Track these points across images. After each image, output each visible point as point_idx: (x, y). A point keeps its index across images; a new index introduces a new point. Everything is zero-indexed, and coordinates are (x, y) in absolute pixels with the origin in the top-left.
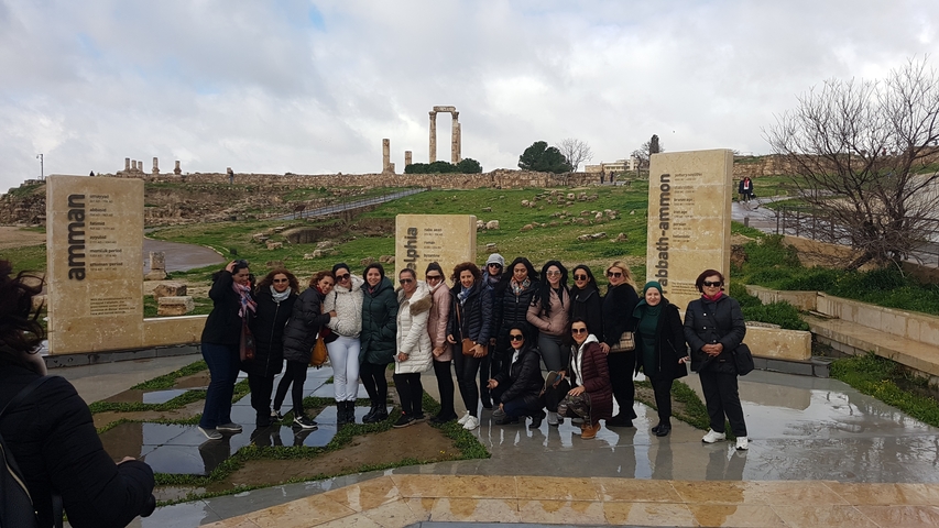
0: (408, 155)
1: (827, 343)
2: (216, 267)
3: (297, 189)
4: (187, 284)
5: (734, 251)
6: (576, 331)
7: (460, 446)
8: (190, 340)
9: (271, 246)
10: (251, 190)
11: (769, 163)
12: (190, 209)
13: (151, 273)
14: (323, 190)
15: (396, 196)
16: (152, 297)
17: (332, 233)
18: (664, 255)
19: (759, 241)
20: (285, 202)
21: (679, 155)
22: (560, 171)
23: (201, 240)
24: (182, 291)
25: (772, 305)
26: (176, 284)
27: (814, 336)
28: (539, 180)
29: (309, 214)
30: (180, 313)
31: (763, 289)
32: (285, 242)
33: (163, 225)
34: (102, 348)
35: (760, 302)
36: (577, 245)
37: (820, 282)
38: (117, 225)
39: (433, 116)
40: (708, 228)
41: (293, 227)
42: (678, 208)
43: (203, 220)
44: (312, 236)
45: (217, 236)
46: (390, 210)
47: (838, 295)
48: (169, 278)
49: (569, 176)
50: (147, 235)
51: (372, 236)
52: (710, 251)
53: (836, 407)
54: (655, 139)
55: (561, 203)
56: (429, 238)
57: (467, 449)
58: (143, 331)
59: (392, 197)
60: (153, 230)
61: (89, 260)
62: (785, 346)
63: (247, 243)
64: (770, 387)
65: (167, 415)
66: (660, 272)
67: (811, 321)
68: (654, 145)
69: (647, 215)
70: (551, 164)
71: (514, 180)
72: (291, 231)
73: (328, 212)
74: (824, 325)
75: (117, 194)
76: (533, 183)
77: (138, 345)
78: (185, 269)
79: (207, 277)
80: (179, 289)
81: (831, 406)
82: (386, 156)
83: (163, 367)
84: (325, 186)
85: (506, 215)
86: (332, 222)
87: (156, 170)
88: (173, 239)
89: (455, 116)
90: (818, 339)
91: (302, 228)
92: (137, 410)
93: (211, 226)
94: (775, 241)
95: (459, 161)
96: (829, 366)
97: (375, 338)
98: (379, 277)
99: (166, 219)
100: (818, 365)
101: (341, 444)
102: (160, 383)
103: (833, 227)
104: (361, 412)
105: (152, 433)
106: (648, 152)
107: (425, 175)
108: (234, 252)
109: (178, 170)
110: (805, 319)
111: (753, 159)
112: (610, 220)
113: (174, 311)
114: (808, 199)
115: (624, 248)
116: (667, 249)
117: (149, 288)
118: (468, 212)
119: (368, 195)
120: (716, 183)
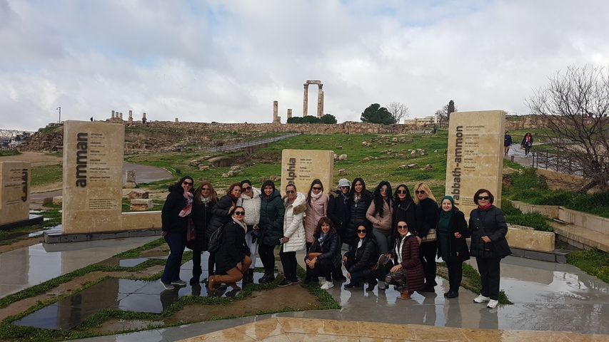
0: (290, 112)
1: (565, 240)
2: (167, 181)
3: (219, 132)
4: (149, 191)
5: (504, 178)
6: (401, 227)
7: (321, 300)
8: (150, 227)
9: (202, 168)
10: (190, 133)
11: (528, 120)
12: (151, 144)
13: (126, 184)
14: (235, 133)
15: (281, 138)
16: (126, 199)
17: (240, 161)
18: (457, 179)
19: (521, 172)
20: (211, 140)
21: (470, 114)
22: (388, 123)
23: (158, 164)
24: (146, 196)
25: (529, 214)
26: (142, 191)
27: (557, 235)
28: (374, 128)
29: (226, 148)
30: (144, 209)
31: (523, 203)
32: (210, 166)
33: (134, 153)
34: (95, 231)
35: (521, 212)
36: (399, 172)
37: (561, 200)
38: (107, 153)
39: (306, 86)
40: (487, 162)
41: (215, 156)
42: (468, 149)
43: (159, 151)
44: (227, 163)
45: (168, 161)
46: (277, 147)
47: (573, 209)
48: (137, 187)
49: (394, 126)
50: (125, 159)
51: (265, 163)
52: (489, 177)
53: (569, 283)
54: (452, 103)
55: (388, 144)
56: (303, 165)
57: (326, 305)
58: (122, 220)
59: (279, 138)
60: (127, 156)
61: (89, 175)
62: (537, 242)
63: (187, 166)
64: (526, 268)
65: (135, 274)
66: (455, 190)
67: (554, 225)
68: (451, 107)
69: (446, 152)
70: (382, 118)
71: (357, 129)
72: (214, 159)
73: (238, 147)
74: (563, 229)
75: (108, 133)
76: (370, 130)
77: (118, 229)
78: (147, 181)
79: (162, 187)
80: (144, 194)
81: (566, 283)
82: (276, 112)
83: (133, 244)
84: (237, 130)
85: (352, 151)
86: (240, 154)
87: (131, 118)
88: (140, 163)
89: (321, 87)
90: (559, 237)
91: (221, 157)
92: (116, 270)
93: (164, 155)
94: (532, 172)
95: (322, 116)
96: (566, 256)
97: (269, 228)
98: (272, 190)
99: (136, 150)
100: (559, 255)
101: (245, 296)
102: (131, 254)
103: (570, 164)
104: (257, 277)
105: (125, 286)
106: (446, 112)
107: (300, 125)
108: (178, 171)
109: (144, 119)
110: (551, 224)
111: (517, 118)
112: (421, 155)
113: (141, 208)
114: (556, 145)
115: (429, 174)
116: (460, 175)
117: (125, 193)
118: (327, 149)
119: (263, 137)
120: (494, 133)
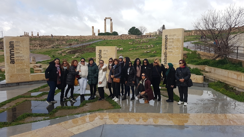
0: (99, 31)
1: (207, 78)
2: (49, 60)
3: (70, 40)
4: (41, 65)
5: (184, 55)
7: (113, 105)
8: (43, 79)
9: (63, 55)
10: (57, 40)
11: (193, 32)
12: (42, 45)
13: (32, 62)
14: (77, 40)
15: (96, 41)
16: (32, 68)
17: (79, 51)
18: (166, 56)
19: (190, 52)
20: (66, 43)
21: (170, 30)
22: (139, 35)
23: (45, 53)
24: (40, 67)
25: (194, 69)
26: (39, 65)
27: (204, 77)
28: (133, 37)
29: (73, 46)
30: (40, 72)
31: (191, 65)
32: (67, 54)
33: (35, 49)
34: (20, 82)
35: (190, 68)
36: (143, 54)
37: (206, 63)
38: (22, 49)
39: (105, 20)
40: (177, 49)
41: (69, 50)
42: (170, 44)
43: (45, 48)
44: (74, 52)
45: (49, 52)
46: (94, 45)
47: (211, 66)
48: (37, 63)
49: (141, 36)
50: (31, 52)
51: (90, 52)
52: (178, 55)
53: (209, 95)
54: (164, 26)
55: (139, 43)
56: (105, 53)
57: (115, 107)
58: (31, 77)
59: (95, 42)
60: (32, 51)
61: (15, 59)
62: (197, 79)
63: (57, 54)
64: (193, 90)
65: (37, 98)
66: (165, 61)
67: (203, 73)
68: (163, 27)
69: (161, 46)
70: (136, 33)
71: (127, 37)
72: (68, 51)
73: (78, 46)
74: (207, 74)
75: (22, 41)
76: (132, 38)
77: (29, 81)
78: (41, 61)
79: (47, 63)
80: (39, 66)
81: (208, 95)
82: (93, 31)
83: (36, 86)
84: (77, 39)
85: (125, 46)
86: (79, 48)
87: (32, 35)
88: (37, 53)
89: (111, 20)
90: (205, 78)
91: (71, 50)
92: (29, 97)
93: (47, 50)
94: (195, 52)
95: (112, 32)
96: (208, 84)
97: (93, 77)
98: (93, 62)
99: (35, 48)
100: (205, 84)
101: (83, 105)
102: (35, 90)
103: (209, 49)
105: (33, 103)
106: (162, 29)
107: (103, 36)
108: (53, 56)
109: (38, 35)
110: (202, 72)
111: (189, 31)
112: (152, 47)
113: (38, 72)
114: (204, 41)
115: (155, 55)
116: (167, 55)
117: (32, 66)
118: (115, 46)
119: (90, 41)
120: (180, 37)
